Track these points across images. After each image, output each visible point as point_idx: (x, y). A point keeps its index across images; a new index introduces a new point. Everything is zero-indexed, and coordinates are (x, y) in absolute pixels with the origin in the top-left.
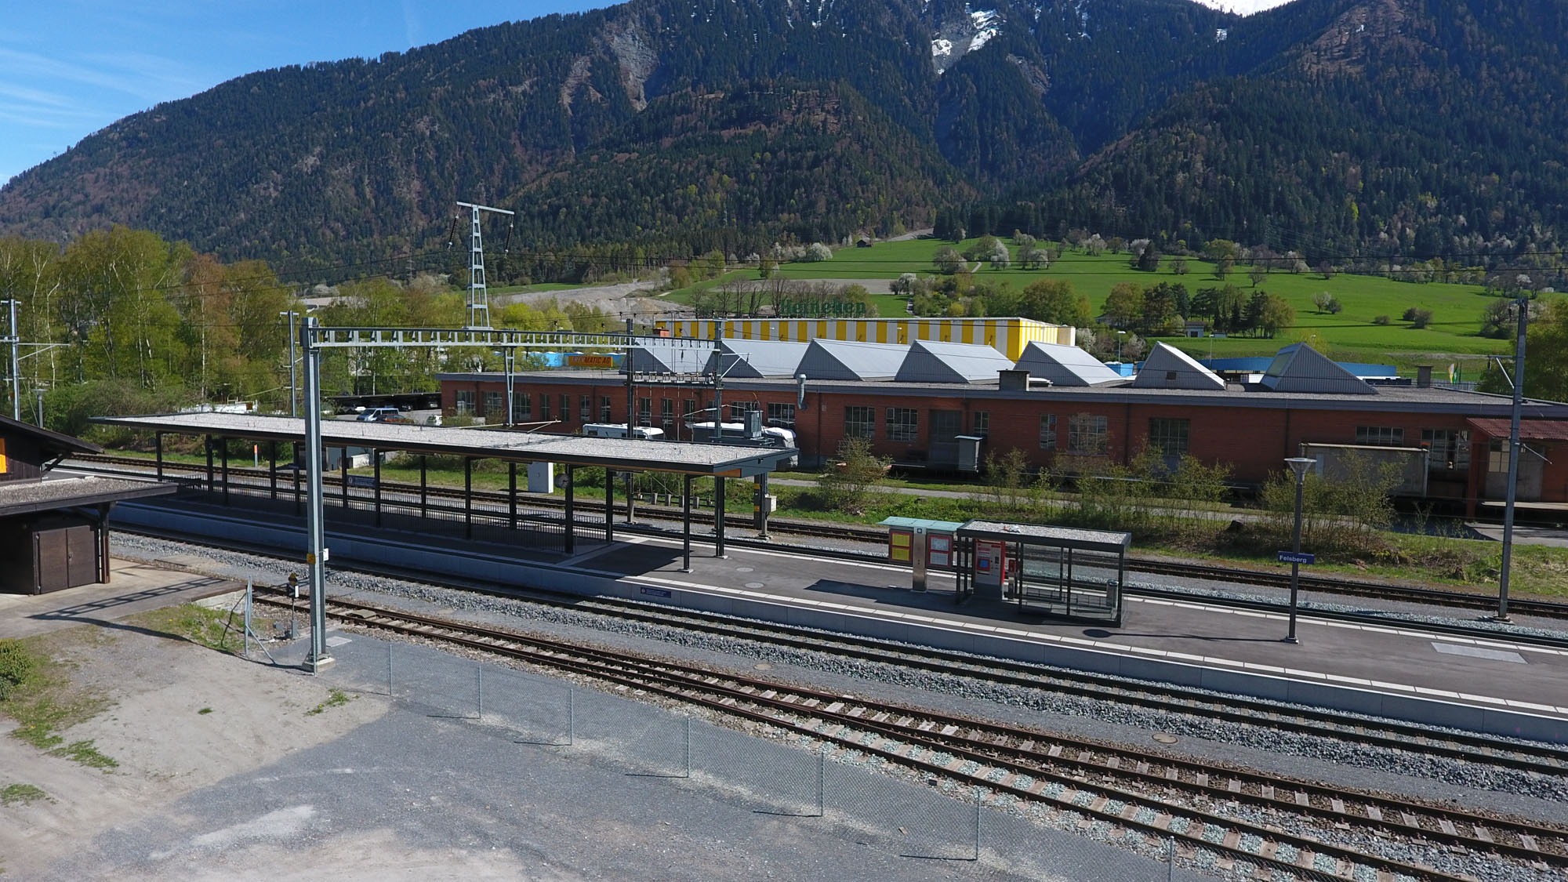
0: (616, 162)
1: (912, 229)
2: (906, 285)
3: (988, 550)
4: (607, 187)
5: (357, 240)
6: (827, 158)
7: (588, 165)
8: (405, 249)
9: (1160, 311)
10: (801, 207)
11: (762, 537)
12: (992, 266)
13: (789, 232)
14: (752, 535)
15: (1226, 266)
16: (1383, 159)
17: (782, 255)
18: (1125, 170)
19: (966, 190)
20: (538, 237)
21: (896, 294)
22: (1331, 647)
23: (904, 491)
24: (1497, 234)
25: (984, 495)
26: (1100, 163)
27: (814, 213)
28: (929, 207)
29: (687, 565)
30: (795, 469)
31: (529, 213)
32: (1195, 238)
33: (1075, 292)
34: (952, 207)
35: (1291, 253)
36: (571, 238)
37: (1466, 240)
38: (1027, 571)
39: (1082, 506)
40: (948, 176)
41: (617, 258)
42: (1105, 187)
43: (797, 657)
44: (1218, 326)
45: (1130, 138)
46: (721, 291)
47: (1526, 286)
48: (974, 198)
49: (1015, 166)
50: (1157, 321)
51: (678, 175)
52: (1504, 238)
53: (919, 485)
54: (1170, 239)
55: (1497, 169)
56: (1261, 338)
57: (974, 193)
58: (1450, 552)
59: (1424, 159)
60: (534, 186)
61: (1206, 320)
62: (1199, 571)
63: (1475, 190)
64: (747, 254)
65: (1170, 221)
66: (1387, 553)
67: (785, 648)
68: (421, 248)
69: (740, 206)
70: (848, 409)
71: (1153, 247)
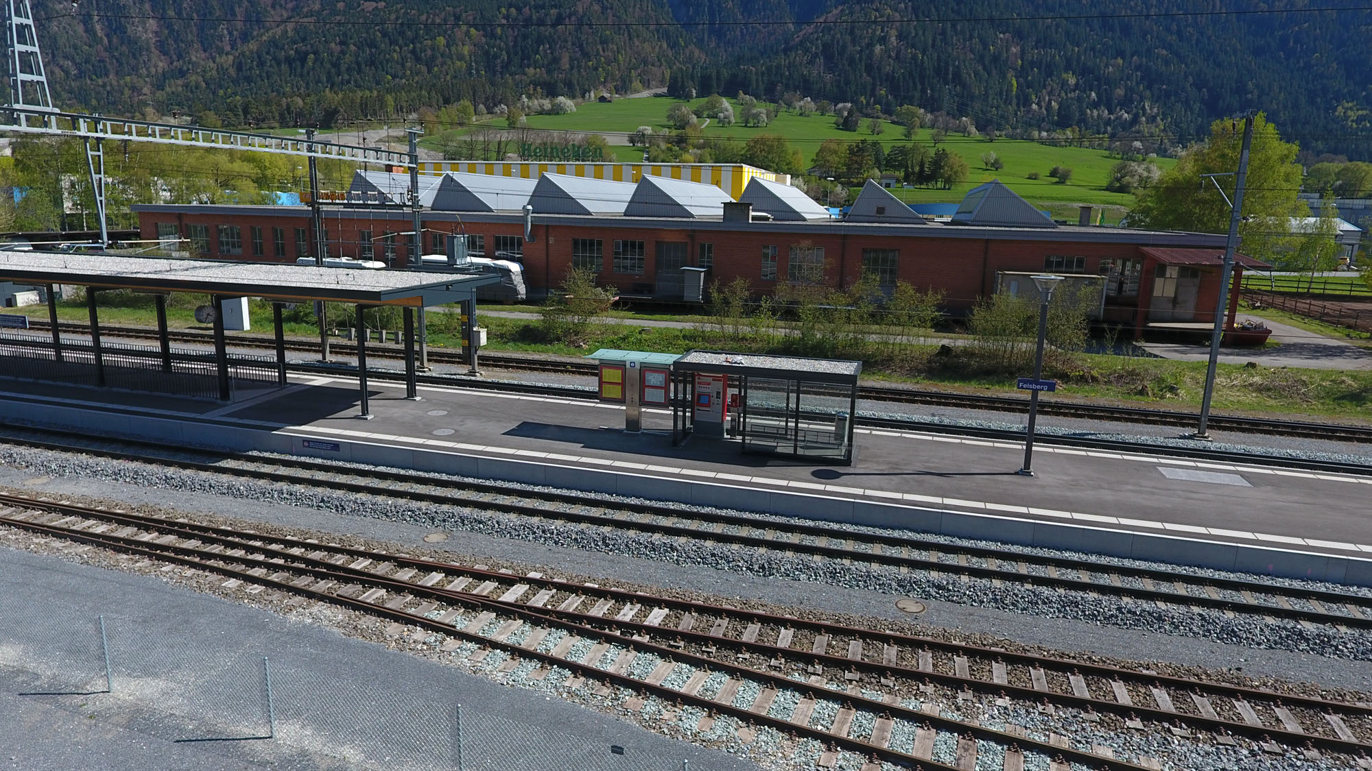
0: (363, 10)
1: (648, 87)
2: (643, 136)
3: (709, 384)
4: (355, 36)
5: (92, 80)
6: (570, 17)
7: (335, 12)
8: (145, 90)
9: (860, 165)
10: (546, 62)
11: (473, 373)
12: (719, 122)
13: (535, 85)
14: (461, 371)
15: (913, 128)
16: (1038, 41)
17: (529, 107)
18: (833, 40)
19: (697, 53)
20: (286, 83)
21: (634, 145)
22: (1066, 478)
23: (628, 322)
24: (1118, 108)
25: (708, 325)
26: (812, 34)
27: (559, 69)
28: (663, 67)
29: (365, 411)
30: (523, 302)
31: (275, 58)
32: (888, 104)
33: (790, 147)
34: (684, 68)
35: (964, 118)
36: (320, 84)
37: (1095, 113)
38: (750, 402)
39: (803, 334)
40: (681, 40)
41: (366, 105)
42: (816, 55)
43: (480, 522)
44: (906, 178)
45: (837, 12)
46: (468, 139)
47: (1138, 151)
48: (703, 61)
49: (738, 32)
50: (858, 173)
51: (426, 25)
52: (1123, 112)
53: (646, 316)
54: (868, 103)
55: (1121, 54)
56: (941, 189)
57: (703, 57)
58: (1134, 370)
59: (1068, 43)
60: (279, 31)
61: (897, 173)
62: (915, 396)
63: (1104, 71)
64: (495, 105)
65: (869, 88)
66: (1081, 373)
67: (466, 511)
68: (163, 90)
69: (488, 60)
70: (576, 242)
71: (854, 111)
